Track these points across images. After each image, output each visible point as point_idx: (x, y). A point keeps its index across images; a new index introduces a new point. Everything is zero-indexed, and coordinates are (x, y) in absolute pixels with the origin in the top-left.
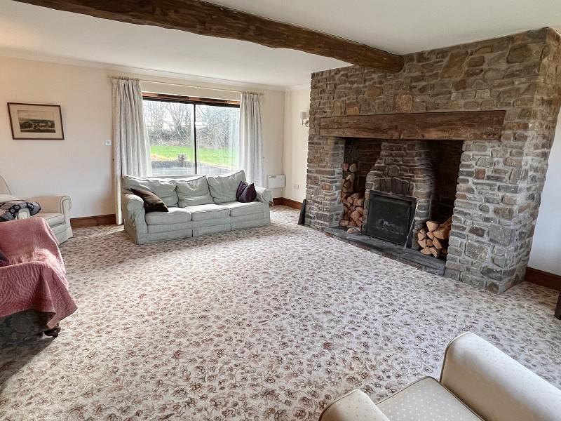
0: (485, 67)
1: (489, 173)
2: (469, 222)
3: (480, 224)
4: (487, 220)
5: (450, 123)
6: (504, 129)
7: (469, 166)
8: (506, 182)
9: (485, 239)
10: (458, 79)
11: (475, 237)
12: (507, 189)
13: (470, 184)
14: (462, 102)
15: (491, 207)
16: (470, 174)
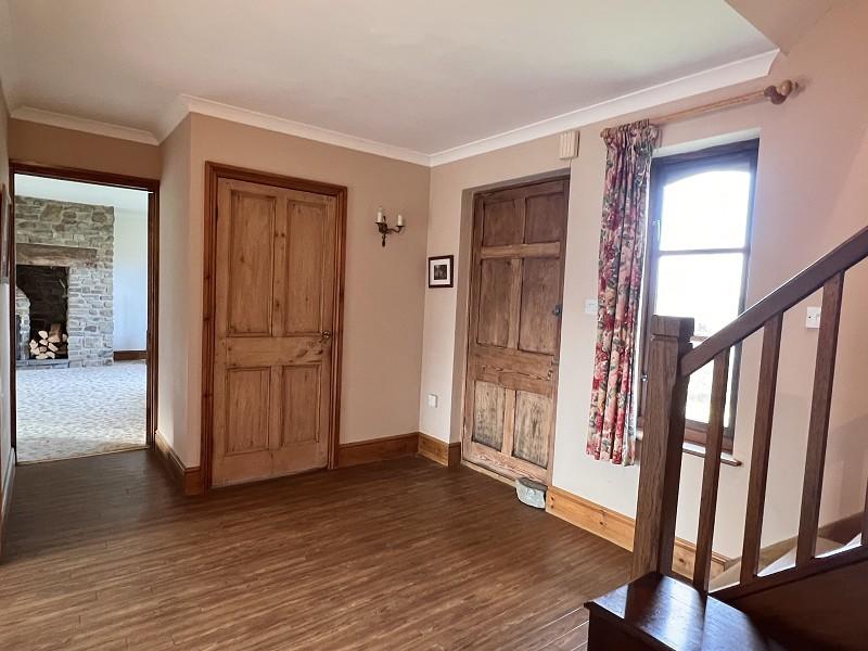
0: (76, 219)
1: (92, 289)
2: (83, 324)
3: (91, 323)
4: (96, 319)
5: (54, 254)
6: (98, 260)
7: (77, 285)
8: (104, 294)
9: (97, 332)
10: (57, 224)
11: (89, 332)
12: (107, 298)
13: (80, 297)
14: (63, 240)
15: (98, 310)
16: (79, 290)
